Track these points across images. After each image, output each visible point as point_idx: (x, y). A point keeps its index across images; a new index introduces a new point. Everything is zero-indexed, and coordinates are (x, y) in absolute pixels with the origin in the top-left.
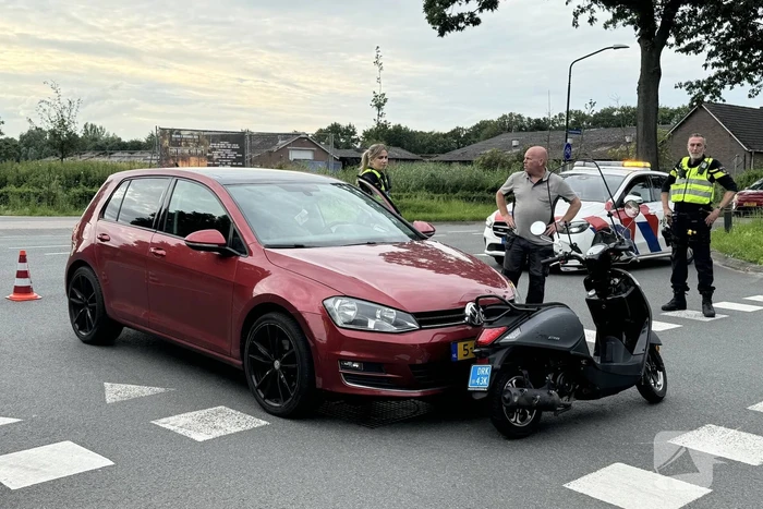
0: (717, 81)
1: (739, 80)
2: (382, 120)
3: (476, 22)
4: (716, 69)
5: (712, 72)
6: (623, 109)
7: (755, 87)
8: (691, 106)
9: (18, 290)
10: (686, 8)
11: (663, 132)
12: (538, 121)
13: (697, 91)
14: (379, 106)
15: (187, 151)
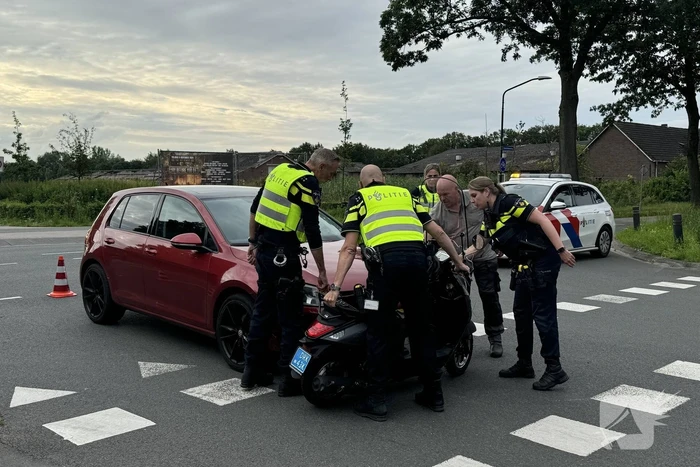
0: (625, 104)
1: (643, 103)
2: (348, 141)
3: (424, 59)
4: (624, 94)
5: (620, 96)
6: (546, 128)
7: (656, 109)
8: (604, 125)
9: (57, 289)
10: (598, 45)
11: (581, 147)
12: (476, 138)
13: (608, 113)
14: (346, 130)
15: (184, 170)
